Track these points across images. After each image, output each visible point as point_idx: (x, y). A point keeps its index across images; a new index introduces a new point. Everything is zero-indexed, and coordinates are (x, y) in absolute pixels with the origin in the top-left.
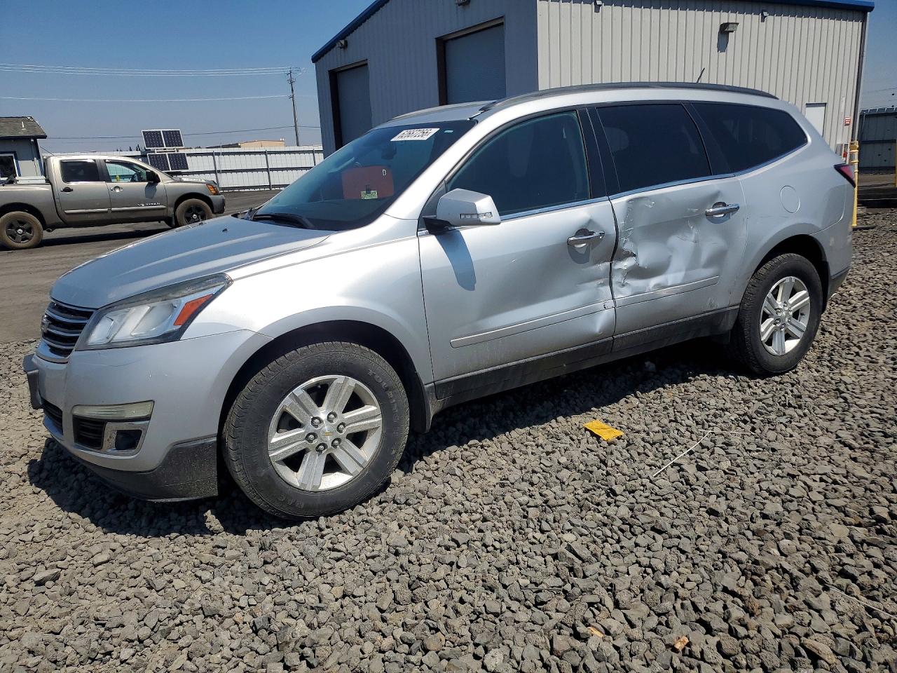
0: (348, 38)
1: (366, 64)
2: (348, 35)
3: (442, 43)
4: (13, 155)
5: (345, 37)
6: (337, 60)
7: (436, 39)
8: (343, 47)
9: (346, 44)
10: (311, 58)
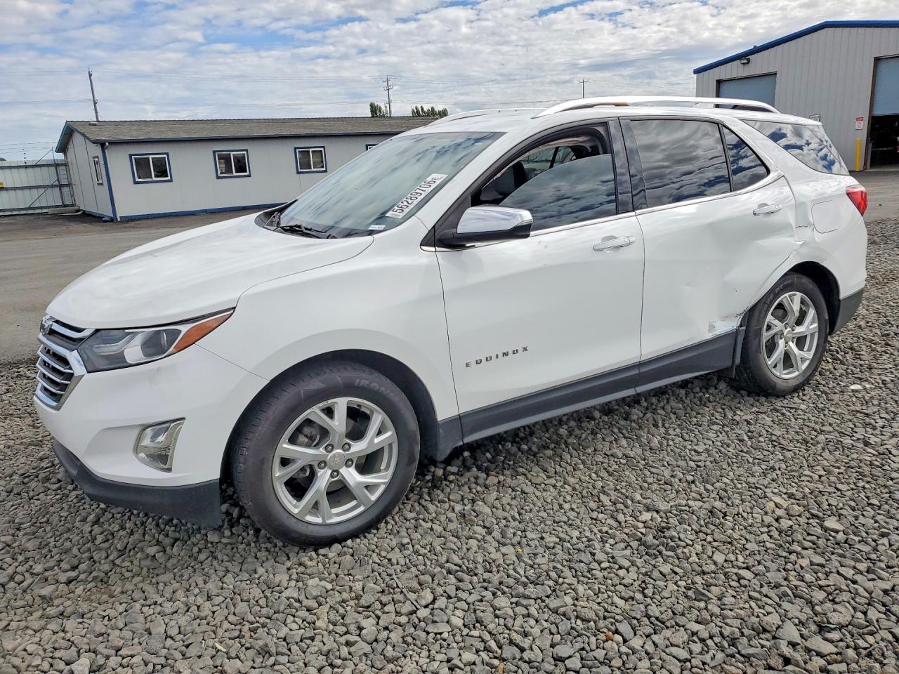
0: (751, 57)
1: (775, 74)
2: (752, 54)
3: (877, 60)
5: (748, 56)
7: (875, 58)
8: (744, 64)
9: (749, 61)
10: (692, 70)
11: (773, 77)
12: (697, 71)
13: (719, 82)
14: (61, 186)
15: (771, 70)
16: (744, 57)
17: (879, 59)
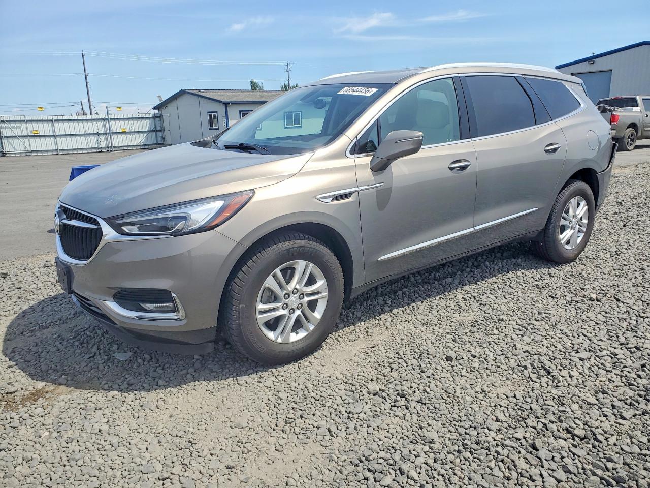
2: (596, 58)
8: (590, 64)
9: (594, 62)
10: (555, 67)
11: (610, 72)
12: (558, 67)
14: (156, 131)
15: (608, 68)
16: (591, 59)
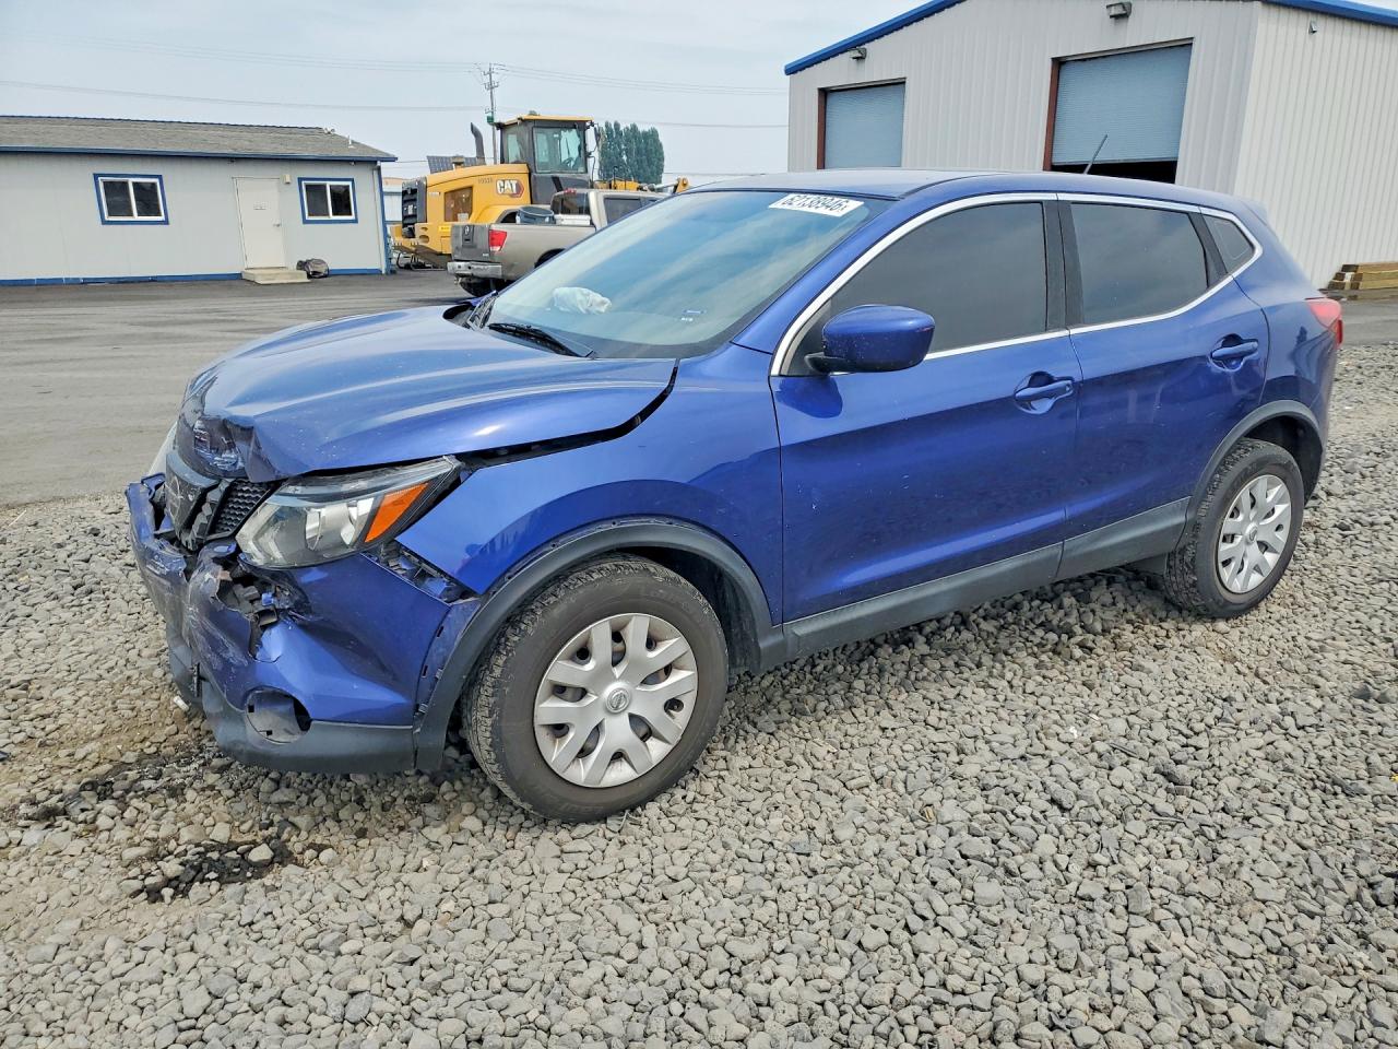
0: (866, 46)
1: (904, 83)
2: (868, 42)
3: (1059, 64)
4: (349, 183)
5: (864, 43)
6: (839, 72)
7: (1053, 59)
8: (857, 58)
9: (864, 54)
10: (783, 68)
11: (899, 86)
12: (792, 70)
13: (825, 93)
15: (895, 75)
16: (856, 46)
17: (1064, 63)
